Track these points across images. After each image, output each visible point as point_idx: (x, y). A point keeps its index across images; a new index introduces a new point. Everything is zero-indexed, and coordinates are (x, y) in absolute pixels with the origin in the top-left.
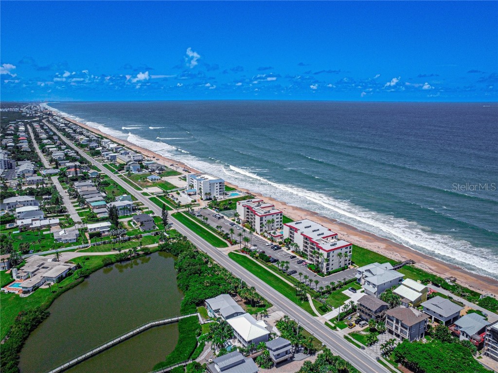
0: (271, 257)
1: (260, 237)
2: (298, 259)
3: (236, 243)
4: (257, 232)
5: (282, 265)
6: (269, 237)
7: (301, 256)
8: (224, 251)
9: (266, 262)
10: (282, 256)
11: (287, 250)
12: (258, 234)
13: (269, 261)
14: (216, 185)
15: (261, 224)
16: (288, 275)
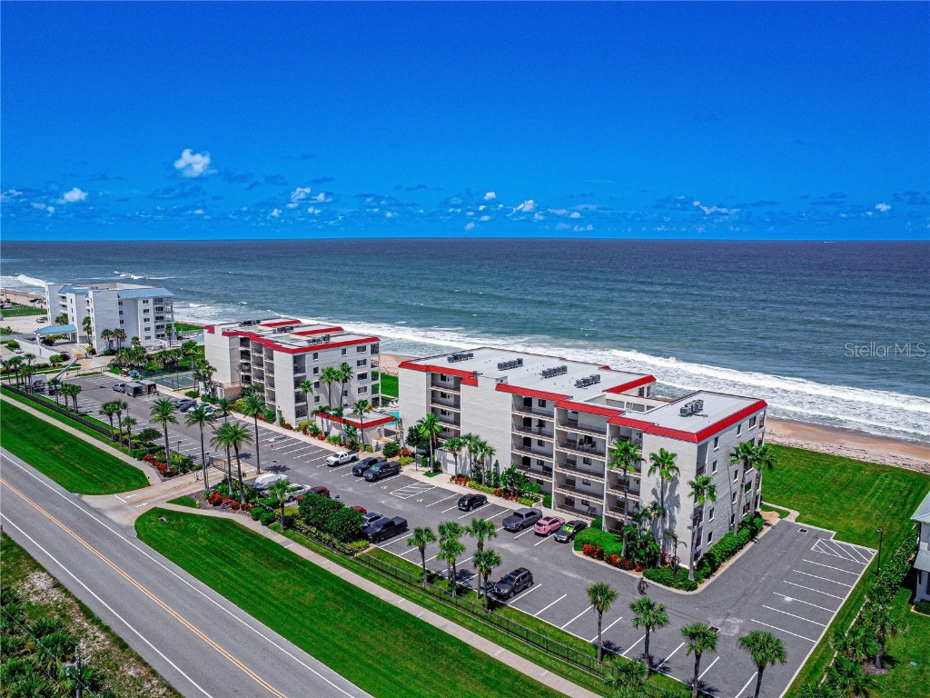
0: (363, 511)
1: (299, 436)
2: (496, 508)
3: (186, 466)
4: (282, 420)
5: (451, 550)
6: (335, 432)
7: (506, 494)
8: (119, 508)
9: (345, 540)
10: (412, 501)
11: (428, 474)
12: (289, 427)
13: (361, 535)
14: (141, 306)
15: (297, 383)
16: (492, 605)
